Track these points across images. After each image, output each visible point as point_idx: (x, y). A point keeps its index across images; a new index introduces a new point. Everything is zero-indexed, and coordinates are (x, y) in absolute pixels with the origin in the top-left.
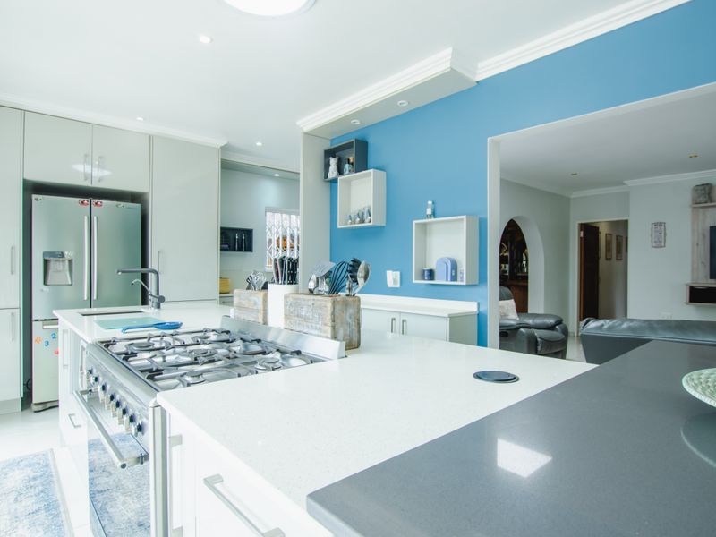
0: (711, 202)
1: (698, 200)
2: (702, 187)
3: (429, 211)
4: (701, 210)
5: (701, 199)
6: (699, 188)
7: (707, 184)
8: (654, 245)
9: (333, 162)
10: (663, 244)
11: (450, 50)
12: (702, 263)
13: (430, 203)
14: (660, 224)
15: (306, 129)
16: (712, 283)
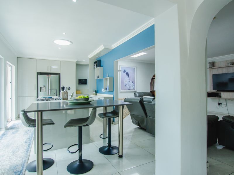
3: (107, 76)
9: (95, 65)
11: (103, 45)
13: (107, 74)
15: (90, 58)
16: (214, 91)
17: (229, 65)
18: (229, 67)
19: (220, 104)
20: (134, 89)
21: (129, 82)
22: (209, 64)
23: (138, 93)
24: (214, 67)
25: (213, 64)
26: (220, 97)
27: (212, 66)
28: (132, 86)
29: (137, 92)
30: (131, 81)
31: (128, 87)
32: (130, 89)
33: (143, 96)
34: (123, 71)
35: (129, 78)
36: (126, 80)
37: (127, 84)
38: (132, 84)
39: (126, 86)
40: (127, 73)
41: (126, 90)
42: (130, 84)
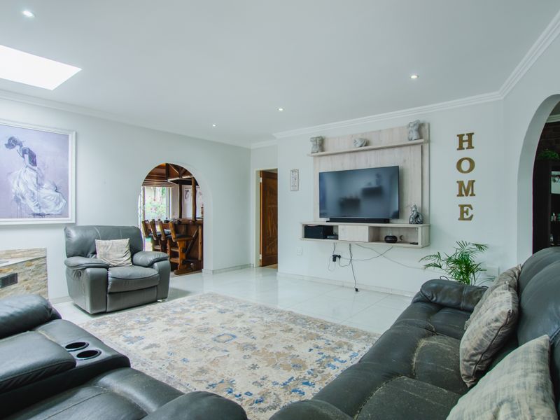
0: (322, 152)
2: (315, 139)
5: (314, 149)
7: (319, 137)
8: (291, 189)
10: (297, 188)
14: (295, 171)
16: (323, 222)
17: (358, 145)
18: (357, 154)
19: (337, 258)
22: (311, 143)
24: (323, 150)
25: (321, 144)
26: (336, 237)
27: (318, 147)
30: (46, 185)
31: (32, 205)
32: (41, 215)
33: (97, 241)
34: (7, 143)
35: (35, 171)
36: (20, 177)
37: (27, 196)
38: (52, 195)
39: (22, 201)
40: (27, 152)
41: (22, 217)
42: (42, 196)
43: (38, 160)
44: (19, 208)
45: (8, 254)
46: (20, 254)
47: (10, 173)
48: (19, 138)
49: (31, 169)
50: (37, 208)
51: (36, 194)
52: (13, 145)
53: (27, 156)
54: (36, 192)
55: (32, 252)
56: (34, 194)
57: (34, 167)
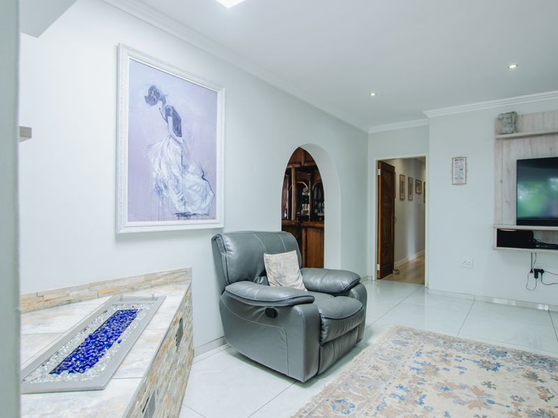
0: (517, 132)
1: (504, 131)
2: (509, 116)
4: (505, 142)
5: (507, 129)
6: (505, 116)
7: (513, 112)
8: (455, 182)
10: (464, 181)
12: (507, 201)
14: (461, 159)
19: (539, 274)
20: (209, 215)
21: (182, 173)
23: (234, 236)
28: (197, 198)
29: (228, 234)
30: (192, 168)
31: (175, 198)
32: (185, 215)
33: (266, 256)
34: (147, 95)
35: (180, 144)
36: (162, 154)
37: (170, 183)
38: (197, 184)
39: (165, 193)
40: (171, 112)
41: (164, 219)
42: (188, 185)
43: (184, 127)
44: (160, 203)
45: (147, 281)
46: (162, 280)
47: (150, 146)
48: (163, 88)
49: (175, 140)
50: (182, 203)
51: (180, 181)
52: (154, 100)
53: (170, 119)
54: (180, 178)
55: (176, 275)
56: (178, 181)
57: (178, 138)
